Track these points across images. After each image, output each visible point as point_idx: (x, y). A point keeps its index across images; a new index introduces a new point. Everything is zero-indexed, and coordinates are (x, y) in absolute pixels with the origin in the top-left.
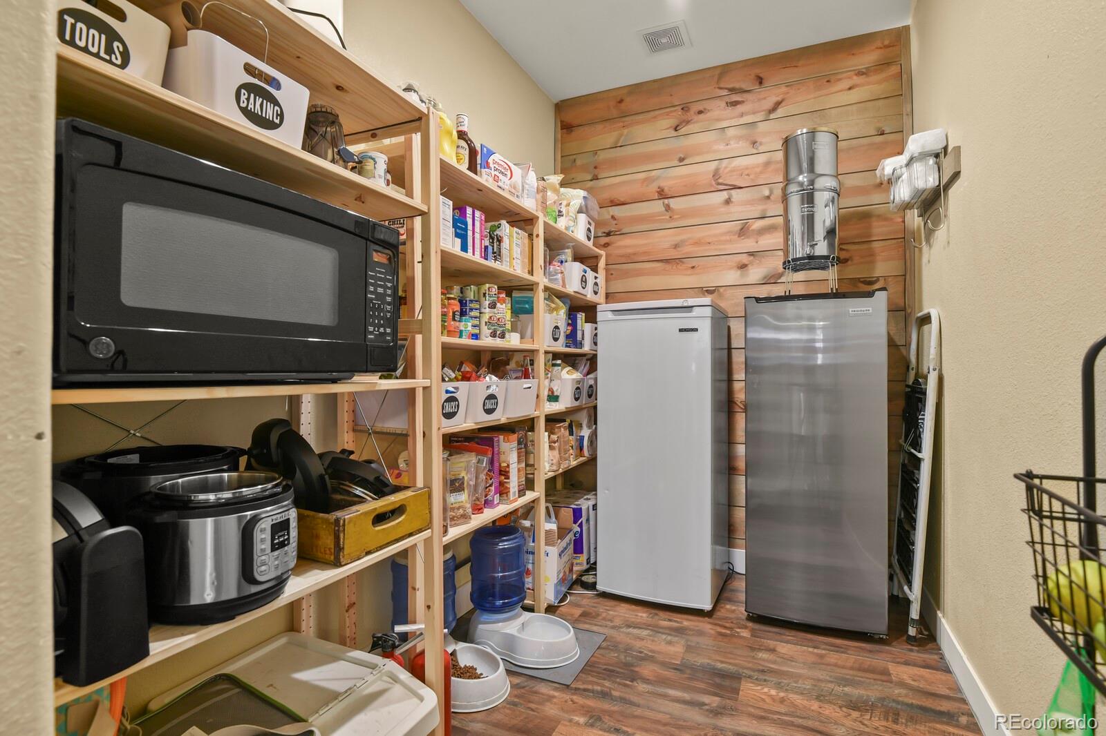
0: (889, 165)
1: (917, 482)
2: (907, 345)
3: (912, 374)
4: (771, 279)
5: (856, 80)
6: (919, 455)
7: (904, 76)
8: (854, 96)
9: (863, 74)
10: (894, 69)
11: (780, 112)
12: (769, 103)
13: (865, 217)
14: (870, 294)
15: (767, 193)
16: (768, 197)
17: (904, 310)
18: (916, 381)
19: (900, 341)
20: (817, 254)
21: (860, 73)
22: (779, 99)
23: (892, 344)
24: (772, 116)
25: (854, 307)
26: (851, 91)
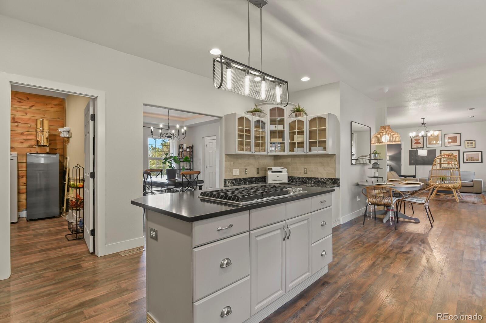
0: (60, 130)
1: (65, 187)
2: (64, 162)
3: (65, 168)
4: (31, 146)
5: (53, 106)
6: (65, 183)
7: (64, 109)
8: (52, 109)
9: (55, 105)
10: (62, 107)
11: (33, 108)
12: (31, 105)
13: (55, 135)
14: (56, 154)
15: (29, 126)
16: (30, 127)
17: (63, 155)
18: (65, 170)
19: (62, 161)
20: (44, 145)
21: (54, 105)
22: (33, 104)
23: (60, 162)
24: (31, 108)
25: (52, 156)
26: (52, 108)
